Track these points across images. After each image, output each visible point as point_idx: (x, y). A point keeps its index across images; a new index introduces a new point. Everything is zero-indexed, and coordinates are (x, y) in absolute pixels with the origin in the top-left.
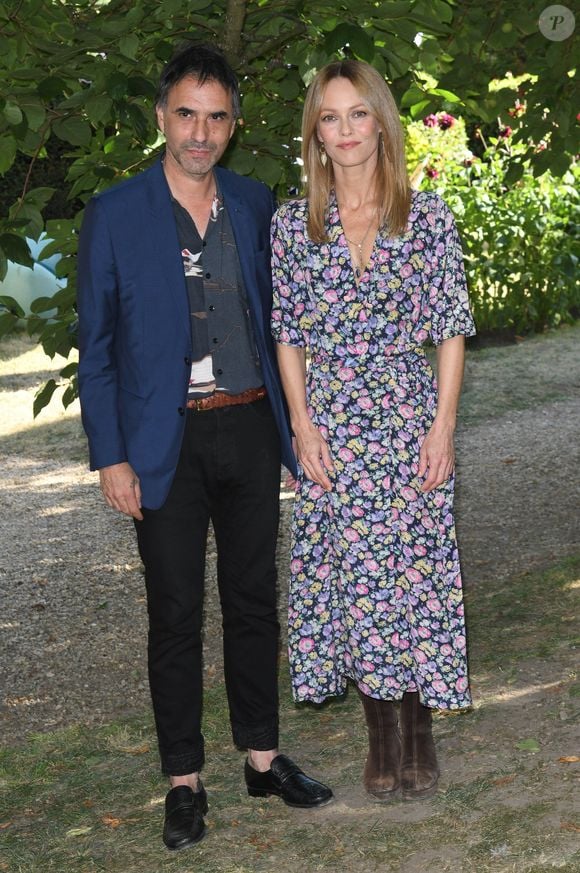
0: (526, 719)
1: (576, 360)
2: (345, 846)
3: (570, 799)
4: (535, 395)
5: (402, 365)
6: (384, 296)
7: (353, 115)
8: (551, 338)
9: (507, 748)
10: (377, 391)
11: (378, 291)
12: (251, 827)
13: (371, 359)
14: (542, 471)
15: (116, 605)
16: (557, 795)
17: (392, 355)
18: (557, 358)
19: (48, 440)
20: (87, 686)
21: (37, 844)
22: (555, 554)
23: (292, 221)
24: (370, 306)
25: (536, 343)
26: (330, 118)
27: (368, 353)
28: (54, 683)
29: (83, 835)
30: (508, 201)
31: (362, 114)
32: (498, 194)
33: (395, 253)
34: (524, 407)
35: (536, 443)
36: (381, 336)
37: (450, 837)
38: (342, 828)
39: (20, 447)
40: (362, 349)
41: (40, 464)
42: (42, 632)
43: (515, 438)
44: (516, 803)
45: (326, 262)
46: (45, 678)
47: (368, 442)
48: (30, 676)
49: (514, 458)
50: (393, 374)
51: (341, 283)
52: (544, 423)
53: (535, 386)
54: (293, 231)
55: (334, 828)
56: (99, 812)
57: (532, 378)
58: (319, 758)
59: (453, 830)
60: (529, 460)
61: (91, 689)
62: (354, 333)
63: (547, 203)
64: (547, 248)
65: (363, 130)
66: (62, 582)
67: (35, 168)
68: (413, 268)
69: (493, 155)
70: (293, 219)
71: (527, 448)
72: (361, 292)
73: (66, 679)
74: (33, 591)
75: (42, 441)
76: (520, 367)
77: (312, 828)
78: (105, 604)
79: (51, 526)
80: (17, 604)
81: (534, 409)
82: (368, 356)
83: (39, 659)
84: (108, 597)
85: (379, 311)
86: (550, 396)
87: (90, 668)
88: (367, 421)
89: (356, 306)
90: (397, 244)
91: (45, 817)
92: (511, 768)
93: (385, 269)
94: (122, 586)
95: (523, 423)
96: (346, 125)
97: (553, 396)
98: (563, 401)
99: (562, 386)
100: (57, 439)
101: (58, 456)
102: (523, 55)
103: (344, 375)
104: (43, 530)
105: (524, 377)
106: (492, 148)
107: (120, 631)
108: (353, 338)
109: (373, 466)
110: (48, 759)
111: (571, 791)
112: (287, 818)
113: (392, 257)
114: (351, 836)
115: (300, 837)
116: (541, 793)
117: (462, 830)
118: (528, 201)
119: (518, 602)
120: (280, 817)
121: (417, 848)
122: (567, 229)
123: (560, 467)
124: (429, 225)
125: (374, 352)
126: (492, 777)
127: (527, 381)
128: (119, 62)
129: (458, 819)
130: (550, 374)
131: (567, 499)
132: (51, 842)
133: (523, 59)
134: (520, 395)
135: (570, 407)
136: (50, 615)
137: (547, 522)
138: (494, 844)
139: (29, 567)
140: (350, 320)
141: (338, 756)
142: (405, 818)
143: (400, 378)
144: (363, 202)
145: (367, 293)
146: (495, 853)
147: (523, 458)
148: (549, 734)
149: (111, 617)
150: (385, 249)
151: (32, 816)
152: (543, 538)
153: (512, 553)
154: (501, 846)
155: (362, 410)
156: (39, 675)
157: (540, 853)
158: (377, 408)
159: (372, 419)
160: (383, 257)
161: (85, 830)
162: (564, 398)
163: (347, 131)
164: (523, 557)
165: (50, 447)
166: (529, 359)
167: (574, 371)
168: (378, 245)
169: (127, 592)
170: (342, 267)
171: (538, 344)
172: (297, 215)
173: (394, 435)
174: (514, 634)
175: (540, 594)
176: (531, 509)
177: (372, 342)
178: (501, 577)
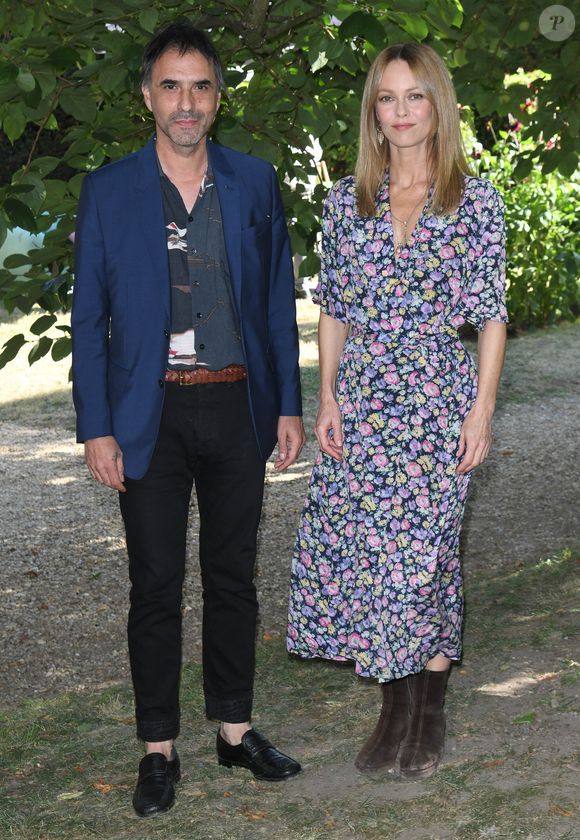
0: (517, 705)
1: (576, 357)
2: (336, 821)
3: (559, 784)
4: (533, 390)
5: (434, 345)
6: (421, 275)
7: (410, 97)
8: (551, 334)
9: (498, 732)
10: (405, 367)
11: (415, 269)
12: (243, 798)
13: (404, 333)
14: (539, 465)
15: (109, 576)
16: (547, 779)
17: (425, 334)
18: (557, 354)
19: (44, 409)
20: (77, 655)
21: (28, 806)
22: (549, 547)
23: (344, 195)
24: (407, 282)
25: (536, 337)
26: (387, 98)
27: (402, 327)
28: (45, 650)
29: (74, 800)
30: (514, 196)
31: (419, 96)
32: (506, 188)
33: (436, 233)
34: (523, 401)
35: (533, 436)
36: (416, 313)
37: (439, 816)
38: (334, 803)
39: (15, 415)
40: (397, 323)
41: (35, 432)
42: (34, 599)
43: (513, 431)
44: (506, 786)
45: (370, 237)
46: (36, 645)
47: (390, 416)
48: (21, 642)
49: (512, 450)
50: (424, 353)
51: (381, 258)
52: (542, 418)
53: (534, 380)
54: (344, 205)
55: (325, 803)
56: (91, 777)
57: (532, 372)
58: (311, 735)
59: (443, 809)
60: (527, 454)
61: (83, 657)
62: (389, 307)
63: (553, 199)
64: (551, 244)
65: (419, 112)
66: (56, 551)
67: (42, 135)
68: (455, 251)
69: (503, 149)
70: (345, 193)
71: (525, 441)
72: (400, 267)
73: (58, 647)
74: (26, 558)
75: (37, 410)
76: (520, 360)
77: (303, 801)
78: (98, 575)
79: (45, 494)
80: (10, 570)
81: (532, 403)
82: (402, 330)
83: (30, 626)
84: (101, 568)
85: (415, 289)
86: (548, 391)
87: (82, 637)
88: (392, 396)
89: (393, 281)
90: (440, 224)
91: (36, 780)
92: (502, 752)
93: (425, 247)
94: (116, 558)
95: (522, 416)
96: (401, 107)
97: (551, 391)
98: (561, 396)
99: (561, 382)
100: (52, 408)
101: (54, 425)
102: (533, 52)
103: (376, 349)
104: (37, 498)
105: (524, 371)
106: (502, 141)
107: (113, 602)
108: (388, 312)
109: (390, 442)
110: (40, 723)
111: (560, 777)
112: (278, 791)
113: (433, 236)
114: (342, 811)
115: (290, 810)
116: (530, 777)
117: (453, 810)
118: (535, 196)
119: (512, 592)
120: (272, 790)
121: (406, 825)
122: (573, 227)
123: (556, 462)
124: (475, 212)
125: (408, 328)
126: (482, 760)
127: (526, 375)
128: (136, 34)
129: (448, 798)
130: (550, 369)
131: (562, 494)
132: (42, 804)
133: (534, 56)
134: (520, 390)
135: (567, 403)
136: (42, 582)
137: (542, 515)
138: (483, 824)
139: (22, 534)
140: (387, 295)
141: (330, 734)
142: (395, 795)
143: (431, 357)
144: (415, 182)
145: (404, 270)
146: (483, 833)
147: (520, 451)
148: (540, 721)
149: (104, 588)
150: (428, 229)
151: (22, 779)
152: (537, 530)
153: (505, 544)
154: (490, 826)
155: (387, 385)
156: (30, 642)
157: (528, 835)
158: (403, 383)
159: (397, 394)
160: (425, 236)
161: (76, 795)
162: (563, 394)
163: (402, 113)
164: (517, 548)
165: (46, 416)
166: (529, 354)
167: (574, 368)
168: (420, 223)
169: (120, 564)
170: (384, 241)
171: (539, 339)
172: (349, 190)
173: (414, 412)
174: (508, 623)
175: (535, 585)
176: (526, 501)
177: (407, 317)
178: (495, 567)
